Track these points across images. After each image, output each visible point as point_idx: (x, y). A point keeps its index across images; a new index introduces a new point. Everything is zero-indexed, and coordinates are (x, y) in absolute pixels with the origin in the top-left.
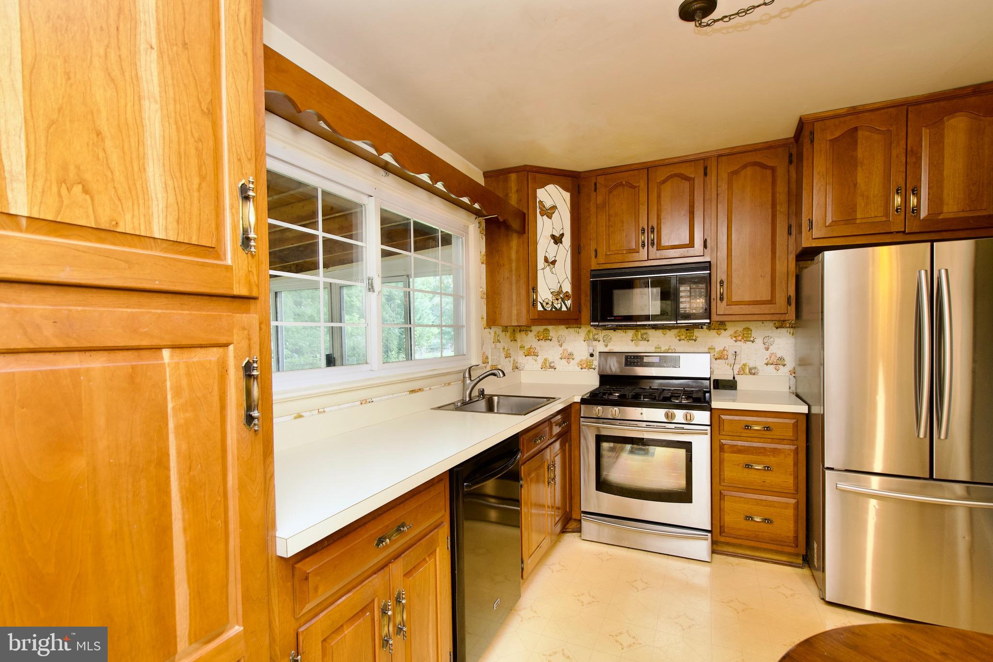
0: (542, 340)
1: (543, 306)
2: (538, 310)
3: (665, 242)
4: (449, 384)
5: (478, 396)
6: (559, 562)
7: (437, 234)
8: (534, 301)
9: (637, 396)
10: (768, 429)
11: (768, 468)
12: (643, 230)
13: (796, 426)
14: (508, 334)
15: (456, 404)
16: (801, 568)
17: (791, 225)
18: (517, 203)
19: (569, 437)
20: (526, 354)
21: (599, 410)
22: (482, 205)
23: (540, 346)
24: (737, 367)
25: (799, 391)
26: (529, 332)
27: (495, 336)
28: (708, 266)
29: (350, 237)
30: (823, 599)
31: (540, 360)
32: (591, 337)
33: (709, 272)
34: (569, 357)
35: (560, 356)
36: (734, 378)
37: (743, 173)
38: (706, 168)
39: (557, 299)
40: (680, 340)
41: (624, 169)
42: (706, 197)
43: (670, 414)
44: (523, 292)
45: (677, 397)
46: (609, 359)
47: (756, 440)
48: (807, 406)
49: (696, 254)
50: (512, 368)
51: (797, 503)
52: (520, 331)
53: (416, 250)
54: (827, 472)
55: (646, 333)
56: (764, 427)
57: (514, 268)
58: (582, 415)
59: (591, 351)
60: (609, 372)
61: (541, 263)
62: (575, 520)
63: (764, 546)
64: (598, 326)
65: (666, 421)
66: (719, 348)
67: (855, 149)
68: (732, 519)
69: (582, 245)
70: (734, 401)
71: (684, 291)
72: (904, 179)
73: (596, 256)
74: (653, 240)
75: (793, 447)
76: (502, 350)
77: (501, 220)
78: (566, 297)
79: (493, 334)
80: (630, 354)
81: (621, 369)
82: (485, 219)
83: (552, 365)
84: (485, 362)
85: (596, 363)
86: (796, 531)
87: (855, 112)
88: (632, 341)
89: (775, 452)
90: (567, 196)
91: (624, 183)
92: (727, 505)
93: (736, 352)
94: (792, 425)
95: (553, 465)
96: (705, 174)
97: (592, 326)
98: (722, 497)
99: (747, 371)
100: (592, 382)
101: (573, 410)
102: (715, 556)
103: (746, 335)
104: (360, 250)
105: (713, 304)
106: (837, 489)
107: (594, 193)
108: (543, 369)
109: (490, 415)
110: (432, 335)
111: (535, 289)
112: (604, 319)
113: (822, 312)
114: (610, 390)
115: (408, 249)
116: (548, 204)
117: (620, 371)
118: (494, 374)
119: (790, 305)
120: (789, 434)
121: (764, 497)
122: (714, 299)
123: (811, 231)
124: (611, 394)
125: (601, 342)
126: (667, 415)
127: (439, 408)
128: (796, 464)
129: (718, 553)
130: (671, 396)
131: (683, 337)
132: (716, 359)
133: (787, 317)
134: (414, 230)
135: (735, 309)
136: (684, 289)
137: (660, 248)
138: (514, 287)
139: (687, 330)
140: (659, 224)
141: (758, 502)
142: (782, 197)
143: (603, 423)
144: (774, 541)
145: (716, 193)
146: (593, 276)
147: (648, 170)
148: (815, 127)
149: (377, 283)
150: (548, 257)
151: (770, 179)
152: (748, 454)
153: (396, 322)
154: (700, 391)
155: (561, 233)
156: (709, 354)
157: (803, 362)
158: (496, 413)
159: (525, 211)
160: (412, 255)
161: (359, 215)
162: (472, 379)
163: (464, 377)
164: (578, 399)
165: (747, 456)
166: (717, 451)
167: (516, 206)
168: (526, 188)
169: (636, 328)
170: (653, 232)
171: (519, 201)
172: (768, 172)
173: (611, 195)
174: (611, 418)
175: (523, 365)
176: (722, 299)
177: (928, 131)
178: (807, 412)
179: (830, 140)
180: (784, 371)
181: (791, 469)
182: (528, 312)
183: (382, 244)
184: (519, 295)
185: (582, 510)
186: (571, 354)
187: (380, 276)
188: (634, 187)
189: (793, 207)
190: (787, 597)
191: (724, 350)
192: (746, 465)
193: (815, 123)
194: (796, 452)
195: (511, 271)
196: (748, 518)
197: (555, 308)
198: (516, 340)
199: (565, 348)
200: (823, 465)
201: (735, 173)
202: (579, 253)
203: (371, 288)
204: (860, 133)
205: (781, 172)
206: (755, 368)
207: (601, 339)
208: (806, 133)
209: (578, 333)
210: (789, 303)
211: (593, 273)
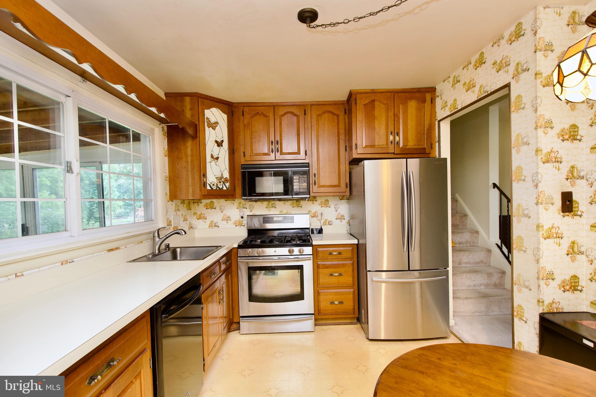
0: (209, 208)
1: (211, 187)
2: (208, 189)
3: (284, 151)
4: (141, 242)
5: (165, 249)
6: (227, 353)
7: (129, 133)
8: (204, 183)
9: (271, 241)
10: (340, 253)
11: (340, 275)
12: (272, 142)
13: (352, 250)
14: (185, 205)
15: (148, 256)
16: (356, 324)
17: (346, 146)
18: (191, 117)
19: (231, 271)
20: (198, 218)
21: (250, 251)
22: (166, 115)
23: (208, 213)
24: (323, 221)
25: (352, 232)
26: (200, 203)
27: (176, 207)
28: (307, 165)
29: (48, 128)
30: (368, 338)
31: (208, 222)
32: (241, 206)
33: (308, 169)
34: (227, 219)
35: (222, 219)
36: (321, 227)
37: (323, 116)
38: (305, 111)
39: (220, 182)
40: (293, 207)
41: (260, 105)
42: (306, 127)
43: (291, 250)
44: (197, 177)
45: (294, 240)
46: (253, 219)
47: (335, 260)
48: (357, 240)
49: (301, 158)
50: (188, 228)
51: (354, 291)
52: (193, 203)
53: (110, 143)
54: (368, 273)
55: (274, 203)
56: (339, 253)
57: (189, 160)
58: (239, 256)
59: (242, 215)
60: (253, 227)
61: (208, 158)
62: (236, 323)
63: (340, 316)
64: (247, 199)
65: (289, 254)
66: (313, 211)
67: (374, 111)
68: (324, 305)
69: (235, 148)
70: (322, 240)
71: (296, 179)
72: (394, 128)
73: (244, 156)
74: (278, 149)
75: (352, 262)
76: (181, 216)
77: (181, 127)
78: (226, 181)
79: (174, 205)
80: (266, 216)
81: (261, 225)
82: (167, 126)
83: (216, 224)
84: (169, 224)
85: (245, 222)
86: (354, 306)
87: (373, 92)
88: (266, 208)
89: (344, 265)
90: (225, 116)
91: (260, 113)
92: (322, 298)
93: (322, 213)
94: (350, 250)
95: (222, 290)
96: (305, 114)
97: (243, 199)
98: (319, 293)
99: (327, 223)
100: (243, 234)
101: (233, 253)
102: (317, 327)
103: (326, 204)
104: (57, 139)
105: (311, 186)
106: (372, 281)
107: (242, 117)
108: (210, 228)
109: (175, 262)
110: (118, 206)
111: (205, 175)
112: (250, 195)
113: (364, 191)
114: (255, 239)
115: (105, 142)
116: (213, 120)
117: (260, 227)
118: (178, 233)
119: (347, 188)
120: (350, 255)
121: (339, 290)
122: (311, 184)
123: (356, 149)
124: (256, 241)
125: (248, 209)
126: (289, 251)
127: (134, 261)
128: (353, 271)
129: (317, 325)
130: (291, 240)
131: (295, 205)
132: (312, 217)
133: (346, 194)
134: (110, 128)
135: (322, 190)
136: (296, 178)
137: (282, 153)
138: (190, 173)
139: (297, 201)
140: (281, 139)
141: (336, 294)
142: (342, 131)
143: (252, 259)
144: (344, 313)
145: (311, 125)
146: (243, 168)
147: (274, 107)
148: (357, 97)
149: (76, 166)
150: (213, 155)
151: (336, 121)
152: (331, 268)
153: (85, 197)
154: (305, 235)
155: (222, 140)
156: (309, 215)
157: (352, 217)
158: (178, 260)
159: (197, 123)
160: (108, 146)
161: (56, 111)
162: (160, 237)
163: (154, 237)
164: (236, 246)
165: (330, 269)
166: (316, 268)
167: (190, 119)
168: (197, 108)
169: (269, 200)
170: (278, 144)
171: (193, 116)
172: (336, 117)
173: (253, 120)
174: (257, 255)
175: (196, 225)
176: (315, 184)
177: (402, 106)
178: (357, 243)
179: (364, 104)
180: (345, 222)
181: (351, 273)
182: (201, 190)
183: (80, 135)
184: (193, 179)
185: (240, 316)
186: (229, 217)
187: (79, 160)
188: (266, 116)
189: (347, 137)
190: (352, 342)
191: (316, 212)
192: (330, 274)
193: (357, 95)
194: (353, 264)
195: (187, 162)
196: (332, 303)
197: (219, 188)
198: (191, 209)
199: (224, 213)
200: (366, 270)
201: (319, 115)
202: (234, 153)
203: (69, 169)
204: (376, 103)
205: (341, 117)
206: (331, 221)
207: (248, 207)
208: (353, 98)
209: (233, 204)
210: (347, 187)
211: (243, 166)
